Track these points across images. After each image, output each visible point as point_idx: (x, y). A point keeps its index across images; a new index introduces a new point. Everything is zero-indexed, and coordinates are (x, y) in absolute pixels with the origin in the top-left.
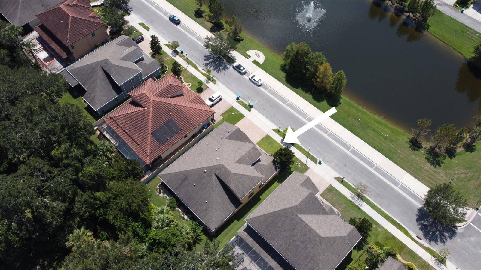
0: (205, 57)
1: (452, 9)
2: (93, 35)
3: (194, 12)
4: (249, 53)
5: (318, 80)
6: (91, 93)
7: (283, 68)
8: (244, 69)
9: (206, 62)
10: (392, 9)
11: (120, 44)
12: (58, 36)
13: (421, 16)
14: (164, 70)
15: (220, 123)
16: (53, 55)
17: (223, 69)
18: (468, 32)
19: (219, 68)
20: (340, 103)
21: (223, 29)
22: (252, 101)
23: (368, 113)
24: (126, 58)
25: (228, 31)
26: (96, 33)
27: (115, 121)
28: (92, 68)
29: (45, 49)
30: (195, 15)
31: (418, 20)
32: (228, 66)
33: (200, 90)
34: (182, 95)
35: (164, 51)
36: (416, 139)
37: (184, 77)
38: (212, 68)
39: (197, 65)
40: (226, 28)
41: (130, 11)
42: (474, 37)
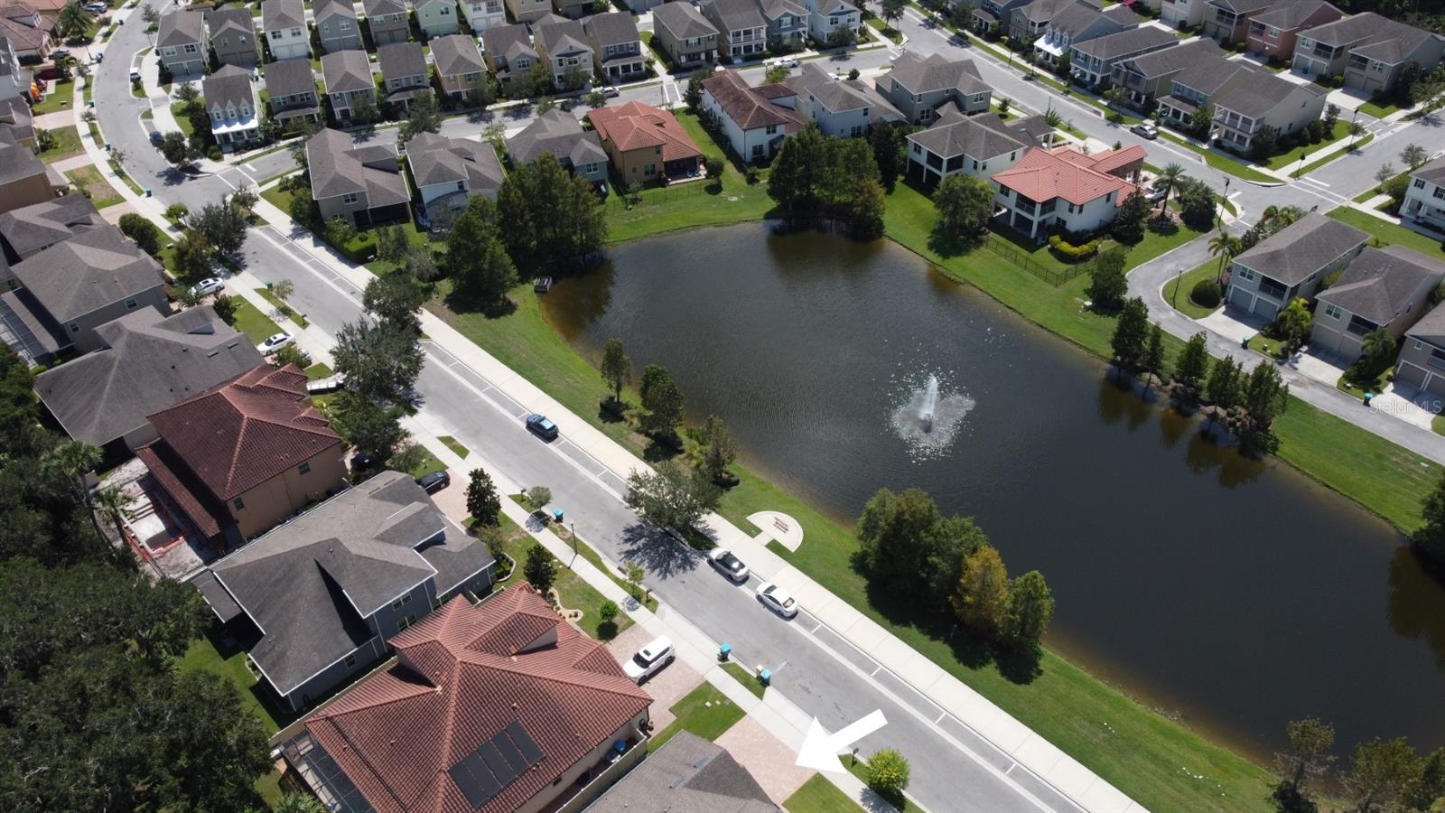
0: (627, 531)
1: (1336, 395)
2: (304, 469)
3: (598, 405)
4: (757, 519)
5: (968, 599)
6: (275, 640)
7: (859, 564)
8: (742, 566)
9: (628, 547)
10: (1165, 397)
11: (380, 496)
12: (203, 472)
13: (1249, 414)
14: (501, 570)
15: (666, 736)
16: (178, 526)
17: (679, 567)
18: (1394, 459)
19: (668, 565)
20: (1040, 673)
21: (681, 452)
22: (768, 664)
23: (1130, 701)
24: (393, 536)
25: (696, 458)
26: (311, 464)
27: (338, 729)
28: (287, 566)
29: (158, 509)
30: (601, 416)
31: (1244, 425)
32: (695, 558)
33: (608, 630)
34: (552, 646)
35: (505, 516)
36: (1294, 789)
37: (560, 590)
38: (647, 564)
39: (601, 555)
40: (688, 451)
41: (417, 404)
42: (1416, 472)
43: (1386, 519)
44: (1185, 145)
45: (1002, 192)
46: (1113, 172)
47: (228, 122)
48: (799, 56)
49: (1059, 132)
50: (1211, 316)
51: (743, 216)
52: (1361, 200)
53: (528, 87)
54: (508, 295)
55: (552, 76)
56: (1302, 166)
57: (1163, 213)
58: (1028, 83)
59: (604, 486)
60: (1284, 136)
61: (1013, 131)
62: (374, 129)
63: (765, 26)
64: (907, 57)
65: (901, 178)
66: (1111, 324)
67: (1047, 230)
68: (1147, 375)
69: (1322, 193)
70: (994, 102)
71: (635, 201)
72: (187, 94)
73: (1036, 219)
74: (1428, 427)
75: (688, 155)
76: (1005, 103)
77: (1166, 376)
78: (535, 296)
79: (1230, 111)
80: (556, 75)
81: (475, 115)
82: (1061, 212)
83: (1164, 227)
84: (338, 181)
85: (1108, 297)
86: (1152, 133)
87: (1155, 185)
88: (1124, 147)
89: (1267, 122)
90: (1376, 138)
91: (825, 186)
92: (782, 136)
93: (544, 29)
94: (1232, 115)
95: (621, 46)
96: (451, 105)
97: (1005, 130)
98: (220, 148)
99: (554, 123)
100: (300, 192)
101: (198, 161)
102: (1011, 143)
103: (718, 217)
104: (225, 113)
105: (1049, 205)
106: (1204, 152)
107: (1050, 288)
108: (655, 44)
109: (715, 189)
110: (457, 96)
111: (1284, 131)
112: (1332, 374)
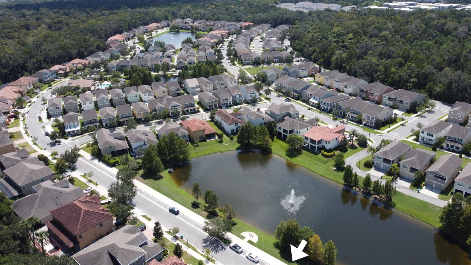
0: (203, 240)
1: (409, 190)
2: (101, 225)
3: (191, 204)
4: (243, 234)
7: (277, 246)
8: (240, 248)
9: (204, 245)
10: (361, 194)
11: (126, 232)
13: (386, 197)
14: (165, 253)
17: (221, 250)
18: (429, 207)
19: (217, 249)
21: (218, 216)
24: (131, 243)
25: (223, 217)
26: (103, 223)
28: (98, 254)
29: (51, 242)
30: (192, 207)
31: (385, 200)
32: (225, 247)
35: (164, 237)
37: (184, 258)
38: (211, 249)
39: (196, 247)
40: (220, 216)
41: (134, 206)
42: (436, 211)
43: (430, 224)
44: (356, 125)
45: (306, 139)
46: (337, 132)
47: (70, 128)
48: (242, 105)
49: (319, 123)
50: (371, 170)
51: (230, 149)
52: (407, 138)
53: (162, 116)
54: (160, 174)
55: (169, 112)
56: (390, 130)
57: (352, 143)
58: (309, 111)
59: (195, 227)
60: (383, 122)
61: (307, 122)
62: (115, 129)
63: (232, 97)
64: (273, 104)
65: (275, 137)
66: (342, 174)
67: (320, 149)
68: (354, 188)
69: (396, 136)
70: (300, 116)
71: (197, 146)
72: (56, 121)
73: (316, 146)
74: (437, 198)
75: (212, 132)
76: (303, 116)
77: (360, 188)
78: (169, 174)
79: (367, 115)
80: (170, 112)
81: (146, 124)
82: (323, 144)
83: (353, 147)
84: (107, 143)
85: (340, 167)
86: (346, 122)
87: (349, 135)
88: (339, 126)
89: (378, 118)
90: (409, 122)
91: (254, 139)
92: (240, 126)
93: (167, 99)
94: (368, 116)
95: (190, 104)
96: (139, 121)
97: (304, 122)
98: (67, 136)
99: (171, 124)
100: (95, 146)
101: (60, 140)
102: (307, 125)
103: (222, 150)
104: (70, 125)
105: (320, 142)
106: (361, 127)
107: (323, 165)
108: (199, 103)
109: (221, 142)
110: (141, 119)
111: (383, 120)
112: (408, 185)
